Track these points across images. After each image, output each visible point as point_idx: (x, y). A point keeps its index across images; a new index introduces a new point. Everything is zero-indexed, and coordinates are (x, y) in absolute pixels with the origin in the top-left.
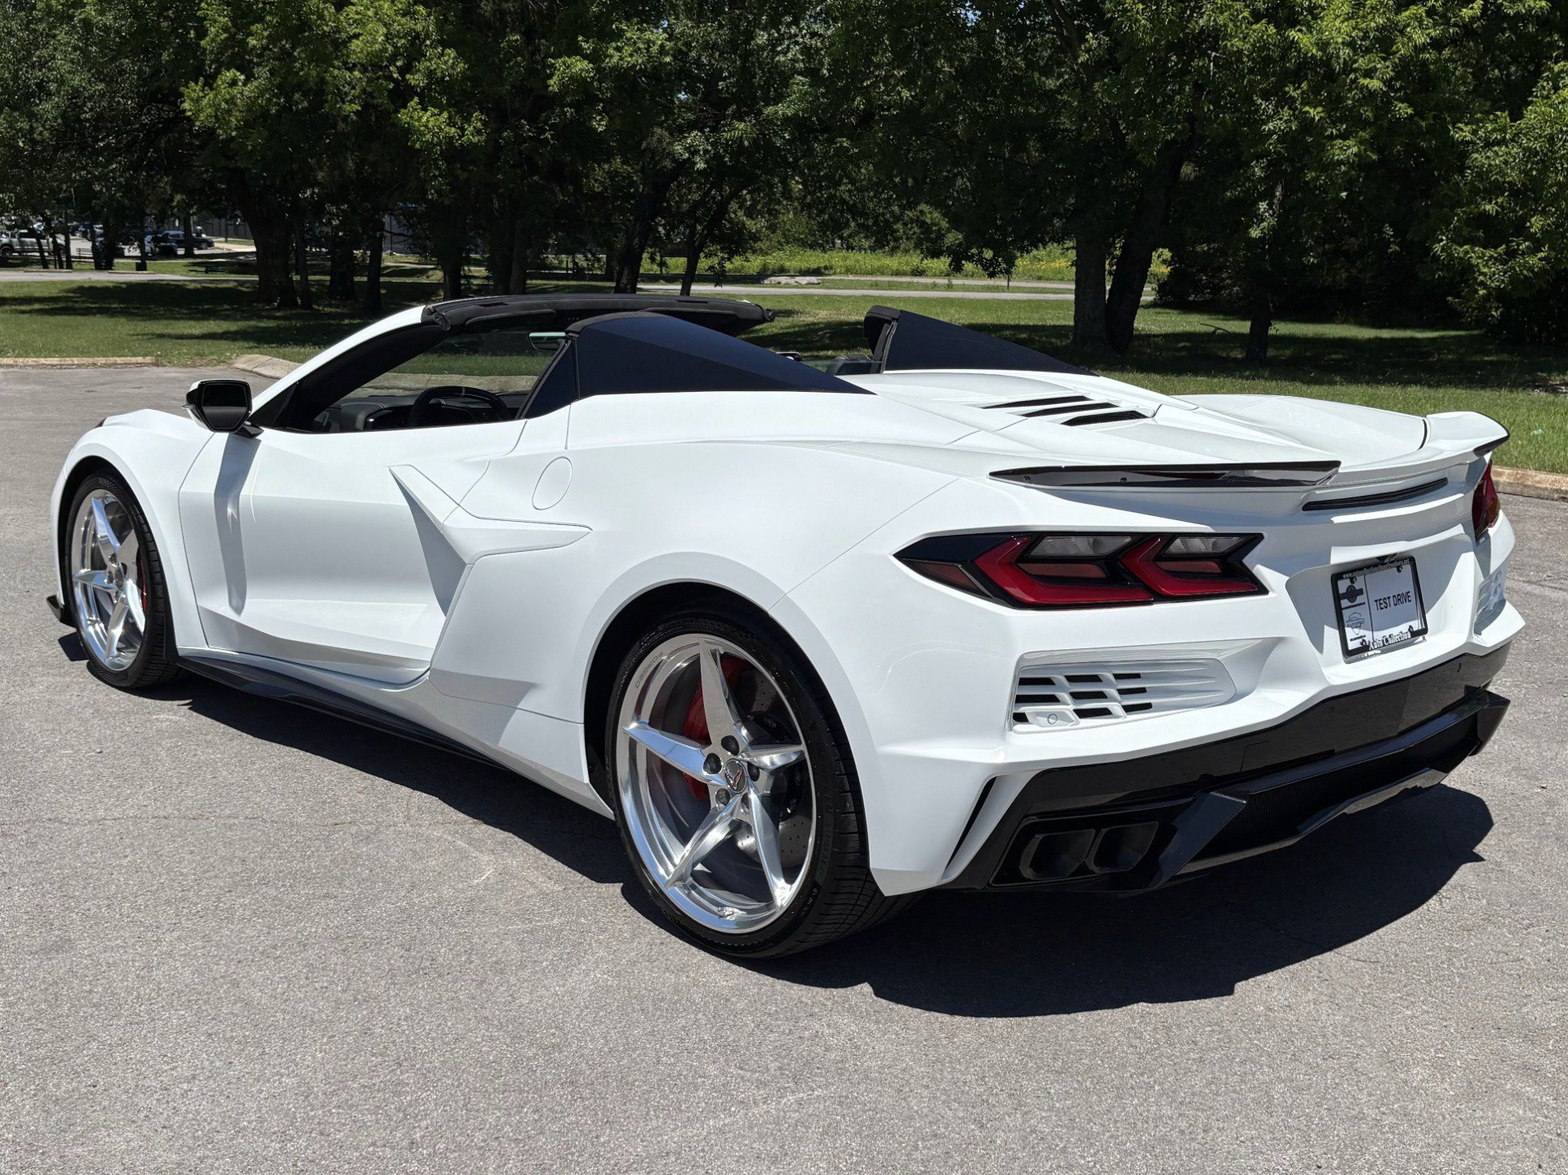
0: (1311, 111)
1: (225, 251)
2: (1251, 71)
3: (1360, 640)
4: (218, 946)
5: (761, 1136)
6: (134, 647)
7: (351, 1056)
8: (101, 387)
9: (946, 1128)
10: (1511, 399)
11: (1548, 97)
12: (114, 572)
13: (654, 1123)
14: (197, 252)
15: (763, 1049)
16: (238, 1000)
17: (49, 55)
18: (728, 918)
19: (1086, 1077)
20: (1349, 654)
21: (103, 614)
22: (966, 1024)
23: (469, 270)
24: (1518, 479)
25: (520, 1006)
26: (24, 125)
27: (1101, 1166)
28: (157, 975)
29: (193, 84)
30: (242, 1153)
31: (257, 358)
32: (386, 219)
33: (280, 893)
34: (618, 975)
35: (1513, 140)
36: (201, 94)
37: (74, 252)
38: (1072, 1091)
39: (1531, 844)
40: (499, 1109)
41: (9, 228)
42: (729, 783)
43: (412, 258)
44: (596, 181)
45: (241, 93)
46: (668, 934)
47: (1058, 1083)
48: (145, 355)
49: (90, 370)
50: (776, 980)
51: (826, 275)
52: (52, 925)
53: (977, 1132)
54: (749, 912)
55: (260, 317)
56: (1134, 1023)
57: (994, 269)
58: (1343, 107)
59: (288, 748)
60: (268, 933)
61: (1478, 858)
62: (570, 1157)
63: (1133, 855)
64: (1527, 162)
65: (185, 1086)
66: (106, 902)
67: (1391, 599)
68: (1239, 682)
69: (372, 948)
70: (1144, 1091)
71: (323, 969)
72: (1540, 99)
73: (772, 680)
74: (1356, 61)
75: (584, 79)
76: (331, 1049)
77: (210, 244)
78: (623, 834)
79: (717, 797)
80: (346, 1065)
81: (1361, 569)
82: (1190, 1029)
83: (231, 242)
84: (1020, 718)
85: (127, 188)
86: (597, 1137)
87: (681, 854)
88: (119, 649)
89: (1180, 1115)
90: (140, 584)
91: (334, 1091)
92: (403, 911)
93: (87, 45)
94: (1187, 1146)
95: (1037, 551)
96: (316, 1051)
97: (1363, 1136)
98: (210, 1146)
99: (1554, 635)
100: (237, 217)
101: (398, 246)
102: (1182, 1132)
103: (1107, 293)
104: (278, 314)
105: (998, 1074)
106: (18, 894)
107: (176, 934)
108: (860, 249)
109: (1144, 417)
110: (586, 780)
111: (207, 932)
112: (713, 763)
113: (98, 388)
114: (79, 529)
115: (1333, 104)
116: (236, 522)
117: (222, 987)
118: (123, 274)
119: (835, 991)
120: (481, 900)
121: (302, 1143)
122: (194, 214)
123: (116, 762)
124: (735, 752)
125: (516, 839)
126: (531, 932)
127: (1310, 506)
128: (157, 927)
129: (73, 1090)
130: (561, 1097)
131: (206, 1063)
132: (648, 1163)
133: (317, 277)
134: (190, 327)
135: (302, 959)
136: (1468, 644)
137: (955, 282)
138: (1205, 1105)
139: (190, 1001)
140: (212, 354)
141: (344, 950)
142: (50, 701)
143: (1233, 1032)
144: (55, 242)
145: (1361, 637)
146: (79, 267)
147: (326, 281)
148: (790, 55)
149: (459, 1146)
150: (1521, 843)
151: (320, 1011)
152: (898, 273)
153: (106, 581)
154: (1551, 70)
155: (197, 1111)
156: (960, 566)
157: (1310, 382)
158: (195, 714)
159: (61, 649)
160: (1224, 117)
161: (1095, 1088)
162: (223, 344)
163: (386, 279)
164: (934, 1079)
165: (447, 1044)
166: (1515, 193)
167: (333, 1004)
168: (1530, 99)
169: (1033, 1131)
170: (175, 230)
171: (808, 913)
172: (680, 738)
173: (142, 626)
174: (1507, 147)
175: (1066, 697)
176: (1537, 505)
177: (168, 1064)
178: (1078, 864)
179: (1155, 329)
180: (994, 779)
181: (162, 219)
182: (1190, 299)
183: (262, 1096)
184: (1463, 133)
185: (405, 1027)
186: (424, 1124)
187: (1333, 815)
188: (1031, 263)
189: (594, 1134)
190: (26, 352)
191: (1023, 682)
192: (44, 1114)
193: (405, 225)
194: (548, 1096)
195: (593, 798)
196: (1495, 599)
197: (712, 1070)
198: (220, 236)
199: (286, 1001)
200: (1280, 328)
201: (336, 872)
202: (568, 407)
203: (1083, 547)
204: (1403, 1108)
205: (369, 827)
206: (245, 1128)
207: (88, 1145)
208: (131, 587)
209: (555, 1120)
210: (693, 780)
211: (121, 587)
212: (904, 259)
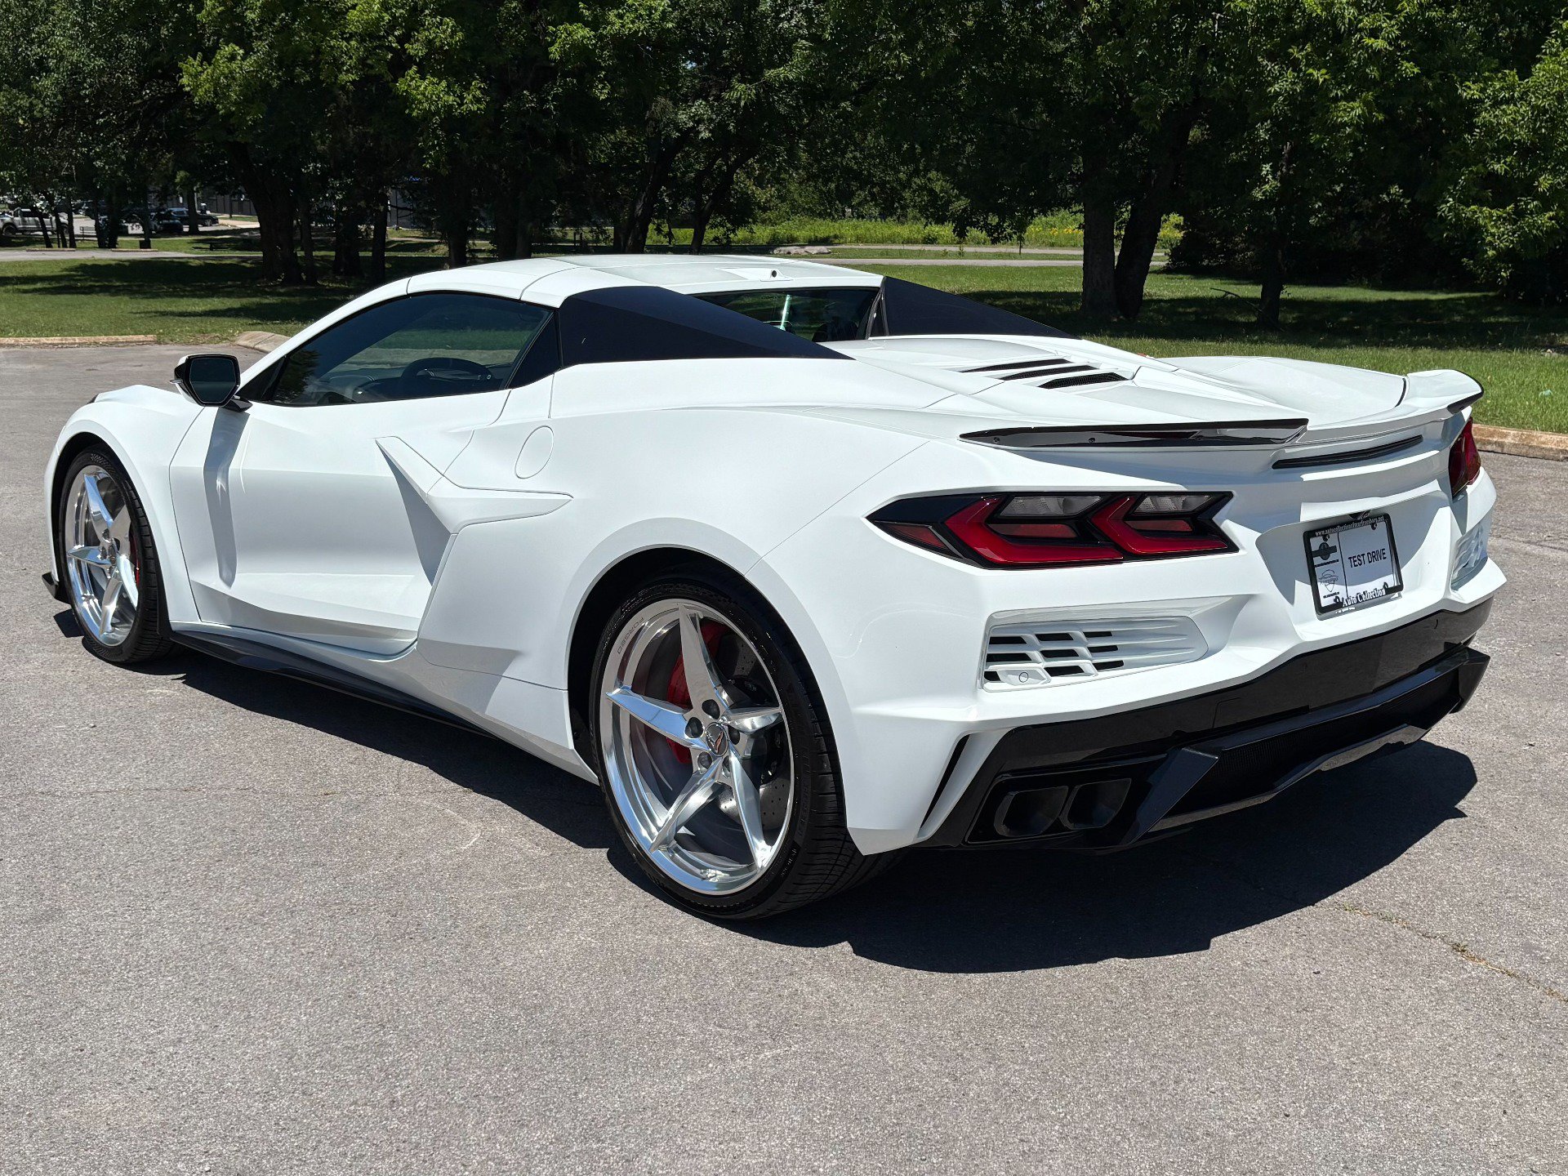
0: (1315, 73)
1: (230, 228)
2: (1255, 31)
3: (1334, 597)
4: (206, 914)
5: (737, 1091)
6: (128, 622)
7: (335, 1019)
8: (103, 366)
9: (920, 1082)
10: (1522, 361)
11: (1556, 55)
12: (107, 548)
13: (632, 1080)
14: (201, 229)
15: (743, 1007)
16: (227, 965)
17: (49, 32)
18: (711, 880)
19: (1060, 1031)
20: (1322, 611)
21: (97, 589)
22: (944, 981)
23: (474, 244)
24: (1524, 440)
25: (503, 969)
26: (24, 102)
27: (1072, 1117)
28: (145, 942)
29: (191, 59)
30: (225, 1113)
31: (259, 335)
32: (390, 193)
33: (269, 861)
34: (602, 937)
35: (1521, 98)
36: (200, 69)
37: (77, 231)
38: (1046, 1045)
39: (1516, 801)
40: (480, 1068)
41: (11, 207)
42: (710, 746)
43: (418, 233)
44: (602, 151)
45: (241, 68)
46: (653, 897)
47: (1033, 1038)
48: (146, 334)
49: (92, 349)
50: (758, 941)
51: (837, 244)
52: (43, 895)
53: (951, 1086)
54: (732, 873)
55: (264, 294)
56: (1111, 978)
57: (999, 234)
58: (1348, 67)
59: (280, 721)
60: (256, 901)
61: (1460, 814)
62: (548, 1113)
63: (1107, 812)
64: (1535, 121)
65: (171, 1049)
66: (96, 872)
67: (1366, 556)
68: (1210, 638)
69: (359, 914)
70: (1117, 1044)
71: (310, 935)
72: (1548, 57)
73: (751, 644)
74: (1361, 21)
75: (586, 46)
76: (315, 1012)
77: (215, 221)
78: (607, 799)
79: (700, 761)
80: (330, 1028)
81: (1334, 526)
82: (1167, 984)
83: (236, 219)
84: (992, 677)
85: (128, 165)
86: (576, 1094)
87: (664, 816)
88: (113, 625)
89: (1152, 1067)
90: (133, 560)
91: (318, 1052)
92: (391, 877)
93: (86, 21)
94: (1158, 1097)
95: (1007, 511)
96: (301, 1014)
97: (1333, 1085)
98: (194, 1107)
99: (1552, 595)
100: (240, 193)
101: (404, 221)
102: (1153, 1083)
103: (1116, 259)
104: (282, 291)
105: (973, 1029)
106: (10, 866)
107: (165, 903)
108: (871, 217)
109: (1124, 379)
110: (571, 746)
111: (196, 900)
112: (694, 727)
113: (99, 367)
114: (72, 506)
115: (1338, 66)
116: (225, 494)
117: (209, 953)
118: (127, 252)
119: (816, 951)
120: (468, 866)
121: (285, 1102)
122: (197, 191)
123: (109, 736)
124: (716, 716)
125: (505, 806)
126: (517, 897)
127: (1281, 464)
128: (147, 896)
129: (61, 1054)
130: (541, 1055)
131: (192, 1027)
132: (625, 1118)
133: (322, 253)
134: (194, 304)
135: (289, 926)
136: (1444, 600)
137: (967, 249)
138: (1177, 1057)
139: (177, 967)
140: (215, 331)
141: (331, 917)
142: (44, 677)
143: (1209, 986)
144: (58, 220)
145: (1335, 594)
146: (83, 245)
147: (330, 256)
148: (793, 22)
149: (439, 1104)
150: (1505, 799)
151: (306, 975)
152: (909, 241)
153: (99, 556)
154: (1559, 26)
155: (182, 1072)
156: (930, 527)
157: (1319, 346)
158: (189, 688)
159: (56, 625)
160: (1228, 79)
161: (1069, 1042)
162: (227, 321)
163: (393, 254)
164: (909, 1034)
165: (430, 1006)
166: (1526, 152)
167: (319, 969)
168: (1538, 56)
169: (1006, 1084)
170: (178, 207)
171: (787, 873)
172: (662, 702)
173: (135, 602)
174: (1515, 105)
175: (1036, 655)
176: (1541, 466)
177: (155, 1028)
178: (1052, 821)
179: (1167, 294)
180: (967, 737)
181: (166, 195)
182: (1204, 264)
183: (246, 1058)
184: (1471, 91)
185: (390, 990)
186: (404, 1083)
187: (1308, 771)
188: (1044, 229)
189: (573, 1091)
190: (28, 331)
191: (994, 641)
192: (32, 1078)
193: (409, 199)
194: (528, 1055)
195: (578, 764)
196: (1475, 557)
197: (691, 1029)
198: (225, 212)
199: (272, 966)
200: (1291, 292)
201: (325, 840)
202: (550, 377)
203: (1053, 507)
204: (1374, 1058)
205: (359, 797)
206: (228, 1089)
207: (74, 1107)
208: (124, 561)
209: (534, 1078)
210: (677, 745)
211: (114, 562)
212: (915, 227)
